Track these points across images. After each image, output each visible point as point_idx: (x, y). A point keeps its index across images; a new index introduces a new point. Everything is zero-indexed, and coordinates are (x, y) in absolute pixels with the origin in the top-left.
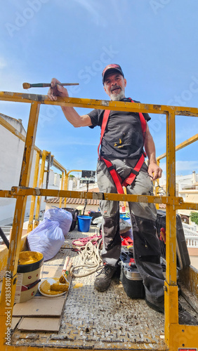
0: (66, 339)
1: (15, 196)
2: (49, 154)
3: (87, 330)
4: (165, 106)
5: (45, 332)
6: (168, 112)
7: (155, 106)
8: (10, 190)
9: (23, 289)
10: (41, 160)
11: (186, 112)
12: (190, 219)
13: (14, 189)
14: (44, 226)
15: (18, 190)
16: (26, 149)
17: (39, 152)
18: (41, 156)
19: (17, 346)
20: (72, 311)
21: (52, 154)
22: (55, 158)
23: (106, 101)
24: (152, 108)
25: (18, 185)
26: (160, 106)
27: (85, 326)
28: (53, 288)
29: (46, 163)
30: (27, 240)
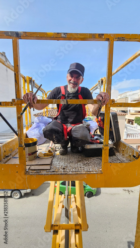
0: (54, 171)
1: (15, 105)
2: (31, 79)
3: (64, 169)
4: (107, 34)
5: (44, 170)
6: (109, 39)
7: (99, 35)
8: (11, 101)
9: (29, 155)
10: (26, 84)
11: (122, 38)
12: (134, 121)
13: (13, 100)
14: (35, 126)
15: (16, 101)
16: (15, 74)
17: (24, 78)
18: (25, 81)
19: (31, 175)
20: (56, 163)
21: (33, 79)
22: (35, 82)
23: (64, 34)
24: (97, 36)
25: (15, 98)
26: (103, 35)
27: (63, 167)
28: (45, 155)
29: (30, 86)
30: (26, 135)
